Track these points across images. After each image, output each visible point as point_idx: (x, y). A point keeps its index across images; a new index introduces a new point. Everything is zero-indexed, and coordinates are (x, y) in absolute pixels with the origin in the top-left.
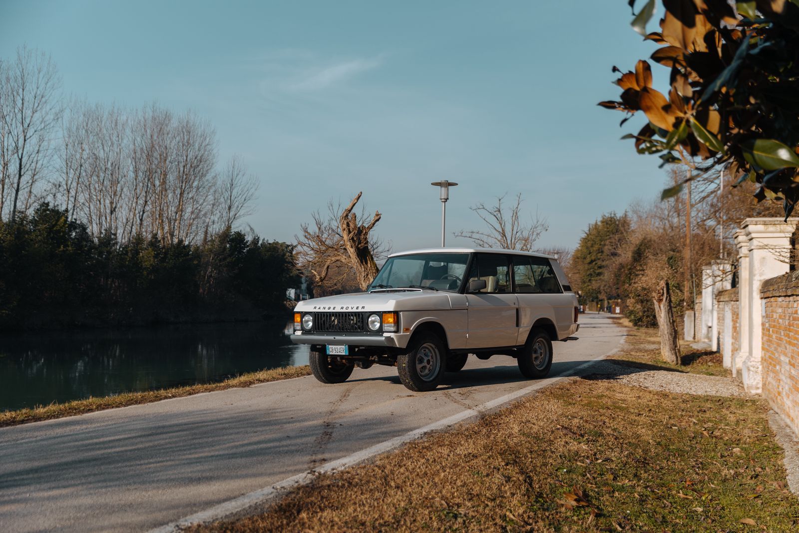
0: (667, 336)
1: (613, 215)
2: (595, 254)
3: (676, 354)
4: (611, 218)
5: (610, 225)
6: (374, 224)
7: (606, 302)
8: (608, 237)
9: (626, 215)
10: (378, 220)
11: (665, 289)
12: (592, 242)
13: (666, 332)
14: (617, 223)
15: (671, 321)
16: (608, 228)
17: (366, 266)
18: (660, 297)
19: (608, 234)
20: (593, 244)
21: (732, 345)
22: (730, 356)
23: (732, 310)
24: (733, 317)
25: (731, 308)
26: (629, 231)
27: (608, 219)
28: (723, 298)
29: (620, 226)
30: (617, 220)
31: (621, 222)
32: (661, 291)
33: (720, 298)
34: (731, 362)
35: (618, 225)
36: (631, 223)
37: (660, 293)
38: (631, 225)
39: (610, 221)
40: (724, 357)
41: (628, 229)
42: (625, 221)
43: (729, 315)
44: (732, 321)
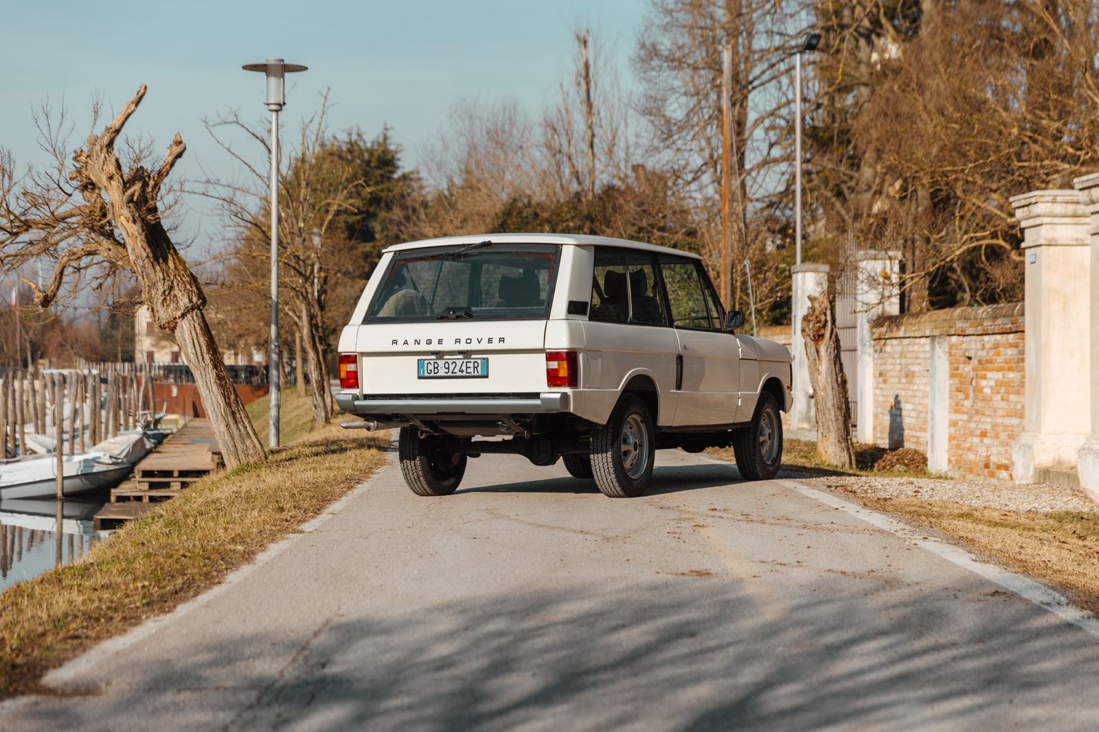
0: (832, 412)
3: (848, 449)
5: (351, 162)
6: (172, 165)
10: (179, 155)
11: (829, 313)
13: (830, 404)
14: (366, 156)
15: (839, 379)
17: (164, 267)
18: (819, 329)
21: (950, 426)
22: (946, 448)
23: (950, 354)
24: (957, 369)
25: (947, 349)
26: (396, 176)
27: (344, 148)
28: (906, 331)
29: (372, 165)
30: (367, 149)
31: (376, 154)
32: (823, 318)
33: (892, 331)
34: (950, 461)
35: (368, 163)
36: (399, 156)
37: (819, 322)
38: (399, 163)
39: (349, 151)
40: (932, 451)
41: (392, 172)
42: (386, 152)
43: (942, 365)
44: (952, 376)
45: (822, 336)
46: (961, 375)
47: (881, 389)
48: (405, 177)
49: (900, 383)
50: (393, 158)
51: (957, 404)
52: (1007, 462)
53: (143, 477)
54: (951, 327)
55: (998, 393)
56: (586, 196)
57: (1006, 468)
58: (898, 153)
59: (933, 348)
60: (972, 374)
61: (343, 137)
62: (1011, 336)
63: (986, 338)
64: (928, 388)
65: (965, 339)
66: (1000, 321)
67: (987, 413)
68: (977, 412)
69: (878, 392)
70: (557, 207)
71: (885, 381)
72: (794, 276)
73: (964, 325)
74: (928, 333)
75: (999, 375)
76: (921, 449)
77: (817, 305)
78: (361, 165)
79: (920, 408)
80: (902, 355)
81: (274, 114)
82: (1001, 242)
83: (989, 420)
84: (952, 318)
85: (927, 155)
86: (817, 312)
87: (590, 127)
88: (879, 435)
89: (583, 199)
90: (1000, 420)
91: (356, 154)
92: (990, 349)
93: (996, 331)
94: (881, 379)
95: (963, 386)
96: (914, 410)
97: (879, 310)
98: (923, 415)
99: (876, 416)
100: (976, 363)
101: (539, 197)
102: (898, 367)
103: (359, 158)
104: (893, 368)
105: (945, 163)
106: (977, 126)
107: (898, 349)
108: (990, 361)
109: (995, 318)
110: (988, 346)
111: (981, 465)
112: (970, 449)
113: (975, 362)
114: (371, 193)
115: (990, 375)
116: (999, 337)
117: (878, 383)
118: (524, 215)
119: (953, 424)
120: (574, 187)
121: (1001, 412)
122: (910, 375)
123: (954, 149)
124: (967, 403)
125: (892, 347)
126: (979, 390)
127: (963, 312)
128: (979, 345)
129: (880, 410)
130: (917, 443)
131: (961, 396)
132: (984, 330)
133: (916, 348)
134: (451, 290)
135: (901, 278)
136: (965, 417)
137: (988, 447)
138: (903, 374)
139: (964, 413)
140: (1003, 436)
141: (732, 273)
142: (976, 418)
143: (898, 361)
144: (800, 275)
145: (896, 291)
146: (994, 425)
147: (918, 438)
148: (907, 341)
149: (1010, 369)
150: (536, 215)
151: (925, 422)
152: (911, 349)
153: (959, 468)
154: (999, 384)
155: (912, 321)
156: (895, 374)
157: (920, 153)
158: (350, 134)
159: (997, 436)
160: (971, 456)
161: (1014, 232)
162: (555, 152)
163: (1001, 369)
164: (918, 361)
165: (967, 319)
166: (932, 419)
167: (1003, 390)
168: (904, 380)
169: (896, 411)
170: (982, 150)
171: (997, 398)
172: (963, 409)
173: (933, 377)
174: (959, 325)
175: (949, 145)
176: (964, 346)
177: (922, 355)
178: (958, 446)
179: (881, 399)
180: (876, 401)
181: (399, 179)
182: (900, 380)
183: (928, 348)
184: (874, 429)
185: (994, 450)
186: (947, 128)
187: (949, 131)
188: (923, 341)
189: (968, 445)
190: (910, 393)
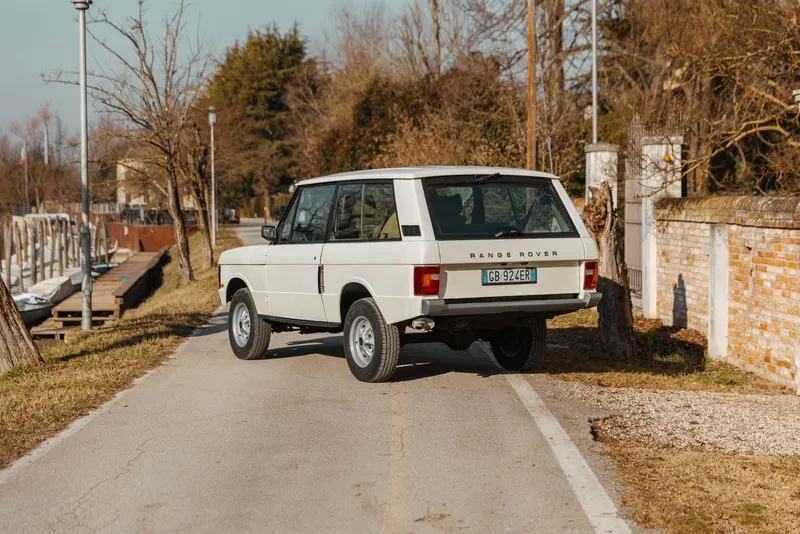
1: (272, 32)
2: (240, 106)
4: (269, 36)
5: (269, 50)
7: (267, 199)
8: (265, 74)
9: (296, 32)
11: (609, 204)
12: (234, 83)
14: (281, 46)
16: (263, 56)
18: (601, 219)
19: (265, 67)
20: (236, 88)
21: (729, 313)
22: (726, 333)
23: (730, 242)
24: (737, 257)
25: (726, 237)
26: (303, 61)
27: (264, 39)
28: (686, 215)
29: (286, 52)
30: (281, 41)
31: (288, 44)
32: (603, 209)
33: (674, 214)
34: (729, 347)
35: (282, 51)
36: (305, 46)
37: (600, 213)
38: (307, 51)
39: (268, 42)
40: (712, 336)
41: (300, 58)
42: (295, 42)
43: (722, 254)
44: (732, 264)
45: (603, 227)
46: (740, 264)
47: (664, 267)
48: (311, 62)
49: (681, 263)
50: (301, 47)
51: (736, 293)
52: (788, 360)
53: (59, 316)
54: (730, 216)
55: (779, 288)
56: (434, 77)
57: (788, 366)
58: (678, 44)
59: (712, 235)
60: (752, 265)
61: (263, 31)
62: (792, 232)
63: (767, 231)
64: (708, 273)
65: (745, 229)
66: (781, 216)
67: (767, 307)
68: (757, 304)
69: (661, 270)
70: (409, 87)
71: (668, 261)
72: (587, 154)
73: (744, 216)
74: (708, 219)
75: (780, 270)
76: (702, 331)
77: (597, 196)
78: (276, 53)
79: (701, 291)
80: (684, 238)
81: (81, 12)
82: (778, 128)
83: (769, 314)
84: (731, 207)
85: (707, 45)
86: (597, 204)
87: (436, 21)
88: (662, 310)
89: (431, 80)
90: (780, 316)
91: (273, 44)
92: (771, 242)
93: (777, 225)
94: (664, 258)
95: (742, 276)
96: (695, 292)
97: (661, 193)
98: (703, 298)
99: (659, 293)
100: (756, 254)
101: (396, 78)
102: (680, 249)
103: (275, 46)
104: (675, 248)
105: (725, 52)
106: (755, 17)
107: (680, 231)
108: (770, 255)
109: (776, 212)
110: (768, 239)
111: (761, 358)
112: (750, 339)
113: (754, 253)
114: (284, 74)
115: (770, 268)
116: (780, 232)
117: (661, 262)
118: (383, 93)
119: (733, 311)
120: (424, 70)
121: (782, 308)
122: (691, 258)
123: (733, 39)
124: (747, 293)
125: (674, 229)
126: (758, 282)
127: (742, 201)
128: (759, 238)
129: (663, 288)
130: (697, 323)
131: (741, 285)
132: (764, 223)
133: (697, 232)
134: (325, 155)
135: (682, 164)
136: (745, 307)
137: (768, 341)
138: (684, 256)
139: (744, 302)
140: (784, 333)
141: (537, 150)
142: (756, 310)
143: (680, 244)
144: (592, 155)
145: (679, 175)
146: (775, 321)
147: (699, 319)
148: (687, 225)
149: (792, 266)
150: (393, 93)
151: (706, 305)
152: (692, 232)
153: (739, 356)
154: (780, 279)
155: (693, 206)
156: (676, 255)
157: (700, 43)
158: (268, 29)
159: (778, 332)
160: (751, 347)
161: (792, 120)
162: (409, 42)
163: (781, 264)
164: (699, 245)
165: (746, 209)
166: (713, 305)
167: (784, 286)
168: (685, 262)
169: (680, 290)
170: (761, 40)
171: (778, 293)
172: (742, 298)
173: (712, 264)
174: (739, 214)
175: (729, 35)
176: (744, 236)
177: (702, 240)
178: (738, 334)
179: (664, 277)
180: (659, 278)
181: (305, 64)
182: (681, 261)
183: (708, 233)
184: (658, 304)
185: (774, 346)
186: (727, 19)
187: (728, 22)
188: (703, 226)
189: (748, 335)
190: (691, 275)
